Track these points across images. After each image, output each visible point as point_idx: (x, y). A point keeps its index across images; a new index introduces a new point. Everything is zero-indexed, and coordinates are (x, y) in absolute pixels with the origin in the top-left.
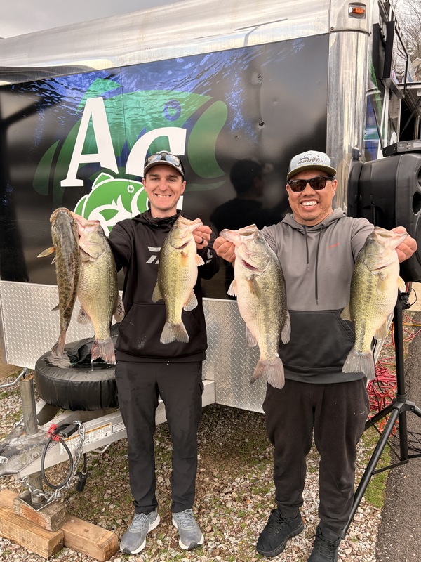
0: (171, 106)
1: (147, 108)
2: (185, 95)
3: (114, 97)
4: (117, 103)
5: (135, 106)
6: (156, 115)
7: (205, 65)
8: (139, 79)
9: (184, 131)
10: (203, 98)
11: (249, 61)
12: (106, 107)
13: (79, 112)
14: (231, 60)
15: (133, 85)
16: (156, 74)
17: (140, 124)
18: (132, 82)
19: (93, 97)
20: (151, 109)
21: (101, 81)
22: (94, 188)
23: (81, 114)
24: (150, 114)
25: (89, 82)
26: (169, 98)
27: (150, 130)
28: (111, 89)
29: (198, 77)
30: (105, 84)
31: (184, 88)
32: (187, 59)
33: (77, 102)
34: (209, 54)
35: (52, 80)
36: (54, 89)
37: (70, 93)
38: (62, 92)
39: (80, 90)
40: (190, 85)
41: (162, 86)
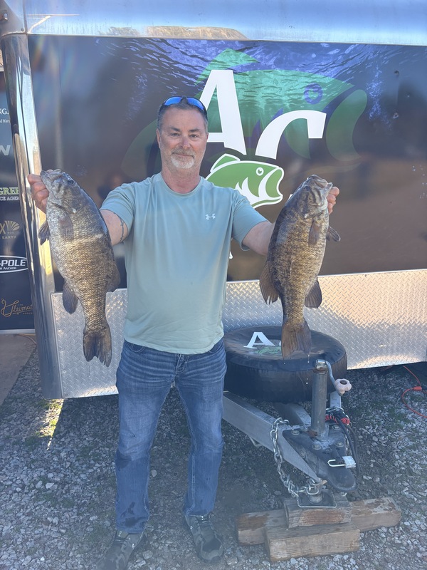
0: (312, 90)
1: (286, 88)
2: (328, 80)
3: (248, 72)
4: (251, 79)
5: (272, 84)
6: (295, 97)
7: (350, 54)
8: (279, 57)
10: (344, 85)
11: (389, 57)
12: (236, 82)
13: (199, 84)
14: (374, 54)
16: (299, 55)
18: (270, 59)
19: (220, 68)
21: (232, 52)
22: (213, 171)
23: (202, 86)
24: (289, 95)
25: (217, 51)
27: (287, 111)
28: (245, 63)
29: (343, 64)
31: (328, 73)
32: (333, 46)
33: (198, 72)
34: (355, 44)
35: (163, 40)
36: (165, 52)
37: (188, 60)
38: (176, 58)
39: (202, 59)
40: (333, 71)
41: (304, 68)
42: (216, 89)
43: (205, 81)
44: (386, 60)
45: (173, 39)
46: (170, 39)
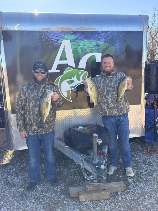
0: (97, 46)
1: (88, 46)
2: (102, 43)
3: (75, 41)
4: (76, 43)
5: (83, 45)
6: (91, 49)
7: (108, 35)
8: (85, 36)
9: (101, 54)
10: (107, 45)
11: (122, 35)
12: (71, 44)
13: (59, 45)
14: (117, 34)
15: (83, 38)
16: (92, 35)
17: (85, 51)
18: (82, 37)
19: (66, 40)
20: (89, 46)
21: (69, 35)
22: (64, 73)
23: (60, 46)
24: (89, 48)
25: (64, 34)
26: (96, 43)
27: (88, 53)
28: (74, 38)
29: (106, 38)
30: (71, 36)
31: (101, 41)
32: (103, 32)
33: (58, 41)
34: (110, 31)
35: (47, 32)
36: (47, 35)
37: (55, 38)
38: (51, 37)
39: (60, 37)
40: (103, 40)
41: (94, 39)
42: (64, 46)
43: (61, 44)
44: (121, 36)
45: (50, 31)
46: (49, 31)
